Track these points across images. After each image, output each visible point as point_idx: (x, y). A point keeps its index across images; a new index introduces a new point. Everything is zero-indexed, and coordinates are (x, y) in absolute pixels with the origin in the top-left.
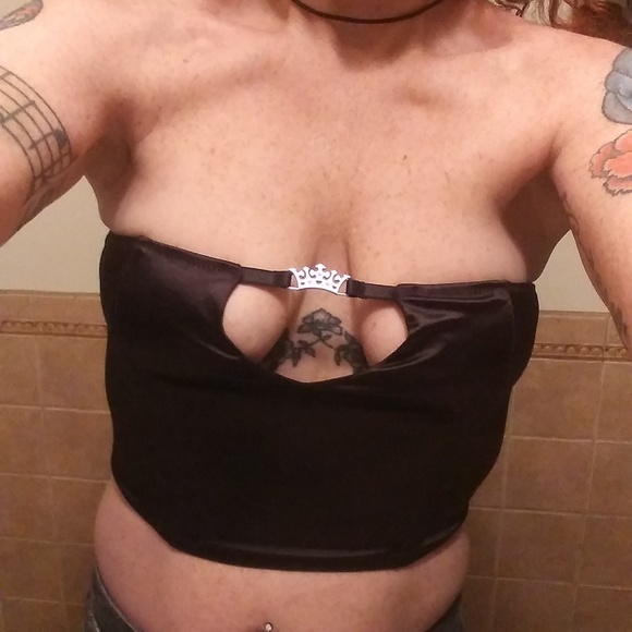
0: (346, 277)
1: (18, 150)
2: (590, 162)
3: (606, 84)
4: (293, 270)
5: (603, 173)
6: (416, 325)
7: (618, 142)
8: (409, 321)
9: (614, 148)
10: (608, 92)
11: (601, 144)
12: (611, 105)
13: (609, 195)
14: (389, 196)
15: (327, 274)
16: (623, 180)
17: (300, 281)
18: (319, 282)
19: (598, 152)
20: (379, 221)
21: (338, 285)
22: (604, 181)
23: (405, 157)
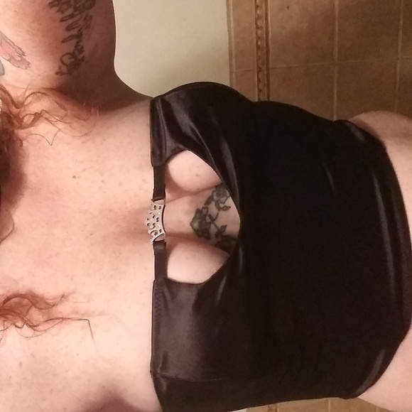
4: (151, 239)
6: (178, 147)
18: (158, 220)
23: (74, 177)
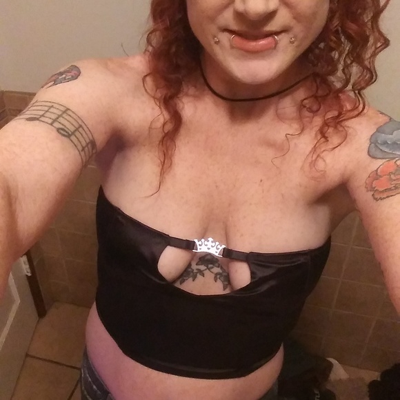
0: (224, 246)
1: (77, 151)
2: (365, 182)
3: (370, 139)
4: (196, 241)
5: (372, 189)
7: (379, 171)
8: (253, 274)
9: (377, 174)
10: (371, 143)
11: (370, 172)
12: (373, 150)
13: (375, 201)
14: (251, 204)
15: (213, 244)
16: (382, 192)
17: (199, 247)
18: (209, 249)
19: (369, 177)
20: (245, 217)
21: (218, 251)
22: (372, 193)
23: (261, 181)
